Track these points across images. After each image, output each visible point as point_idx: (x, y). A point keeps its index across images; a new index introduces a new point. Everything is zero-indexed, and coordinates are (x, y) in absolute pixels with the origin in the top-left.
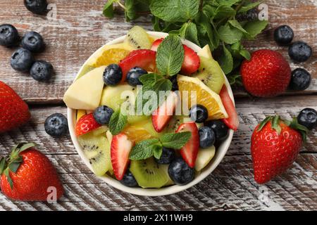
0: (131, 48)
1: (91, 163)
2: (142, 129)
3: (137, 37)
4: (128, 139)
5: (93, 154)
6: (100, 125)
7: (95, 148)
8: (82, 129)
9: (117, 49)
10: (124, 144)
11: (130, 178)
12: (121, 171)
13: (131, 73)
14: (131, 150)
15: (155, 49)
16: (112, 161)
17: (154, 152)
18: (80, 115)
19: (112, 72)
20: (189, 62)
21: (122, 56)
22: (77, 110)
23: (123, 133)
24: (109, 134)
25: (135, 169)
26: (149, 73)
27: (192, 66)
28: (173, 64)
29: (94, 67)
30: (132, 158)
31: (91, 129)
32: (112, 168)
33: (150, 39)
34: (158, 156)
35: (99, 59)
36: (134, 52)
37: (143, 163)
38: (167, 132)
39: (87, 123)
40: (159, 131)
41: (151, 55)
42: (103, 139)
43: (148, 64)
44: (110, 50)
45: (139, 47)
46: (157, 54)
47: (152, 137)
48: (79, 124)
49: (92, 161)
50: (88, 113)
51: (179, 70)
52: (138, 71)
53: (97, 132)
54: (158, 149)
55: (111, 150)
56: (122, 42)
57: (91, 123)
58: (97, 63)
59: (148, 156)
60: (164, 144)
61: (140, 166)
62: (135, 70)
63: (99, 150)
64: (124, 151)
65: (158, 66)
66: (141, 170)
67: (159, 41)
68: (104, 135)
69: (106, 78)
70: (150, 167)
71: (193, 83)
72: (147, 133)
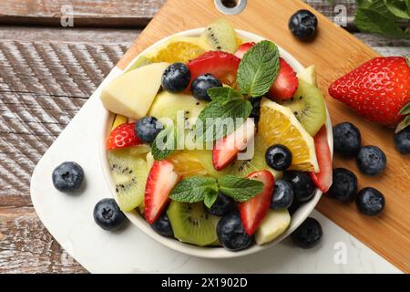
0: (207, 46)
1: (117, 190)
2: (197, 160)
3: (220, 34)
4: (173, 170)
5: (123, 179)
6: (142, 143)
7: (128, 171)
8: (116, 141)
9: (189, 44)
10: (167, 176)
11: (166, 223)
12: (154, 212)
13: (199, 81)
14: (175, 186)
15: (240, 55)
16: (146, 195)
17: (206, 196)
18: (118, 122)
19: (177, 73)
20: (282, 83)
21: (194, 55)
22: (116, 115)
23: (170, 161)
24: (150, 156)
25: (174, 213)
26: (224, 86)
27: (285, 90)
28: (260, 81)
29: (153, 61)
30: (174, 197)
31: (128, 146)
32: (144, 205)
33: (237, 40)
34: (209, 203)
35: (161, 53)
36: (211, 53)
37: (188, 207)
38: (229, 173)
39: (125, 135)
40: (219, 169)
41: (233, 62)
42: (141, 162)
43: (227, 73)
44: (178, 43)
45: (219, 48)
46: (241, 63)
47: (208, 175)
48: (113, 134)
49: (120, 188)
50: (131, 122)
51: (266, 91)
52: (209, 80)
53: (134, 151)
54: (211, 193)
55: (148, 179)
56: (198, 36)
57: (130, 136)
58: (158, 57)
59: (195, 199)
60: (222, 188)
61: (182, 211)
62: (205, 78)
63: (133, 175)
64: (165, 186)
65: (238, 80)
66: (182, 217)
67: (248, 45)
68: (144, 156)
69: (167, 79)
70: (196, 215)
71: (281, 114)
72: (203, 168)
